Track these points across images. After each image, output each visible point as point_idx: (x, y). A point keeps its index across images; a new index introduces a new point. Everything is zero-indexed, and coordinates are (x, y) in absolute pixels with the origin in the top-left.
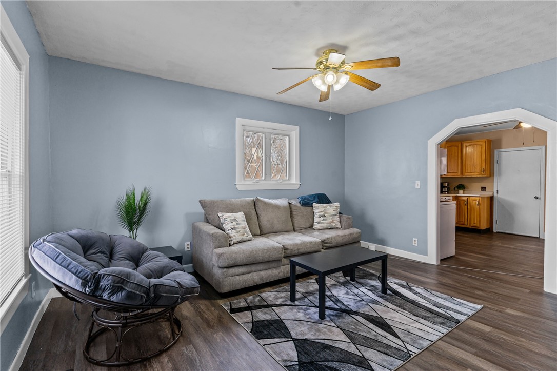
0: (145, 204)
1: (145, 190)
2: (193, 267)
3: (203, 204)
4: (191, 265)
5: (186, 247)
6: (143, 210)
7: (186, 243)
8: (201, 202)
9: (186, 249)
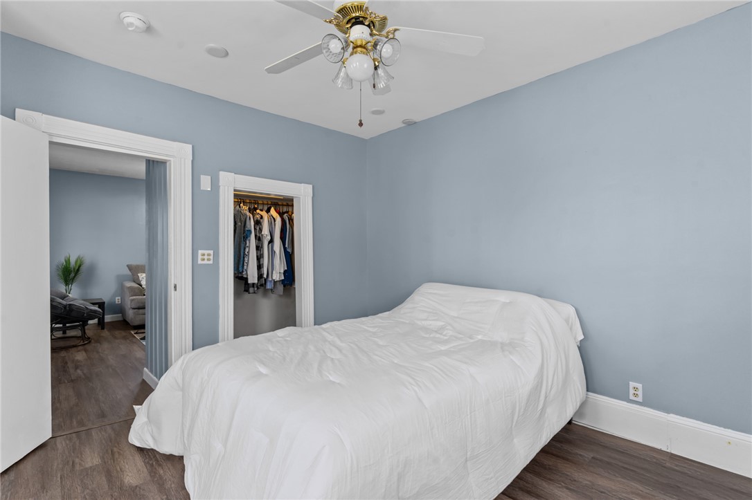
0: (79, 267)
1: (79, 257)
2: (123, 316)
3: (130, 267)
4: (121, 315)
5: (117, 301)
6: (77, 271)
7: (117, 298)
8: (127, 266)
9: (117, 303)
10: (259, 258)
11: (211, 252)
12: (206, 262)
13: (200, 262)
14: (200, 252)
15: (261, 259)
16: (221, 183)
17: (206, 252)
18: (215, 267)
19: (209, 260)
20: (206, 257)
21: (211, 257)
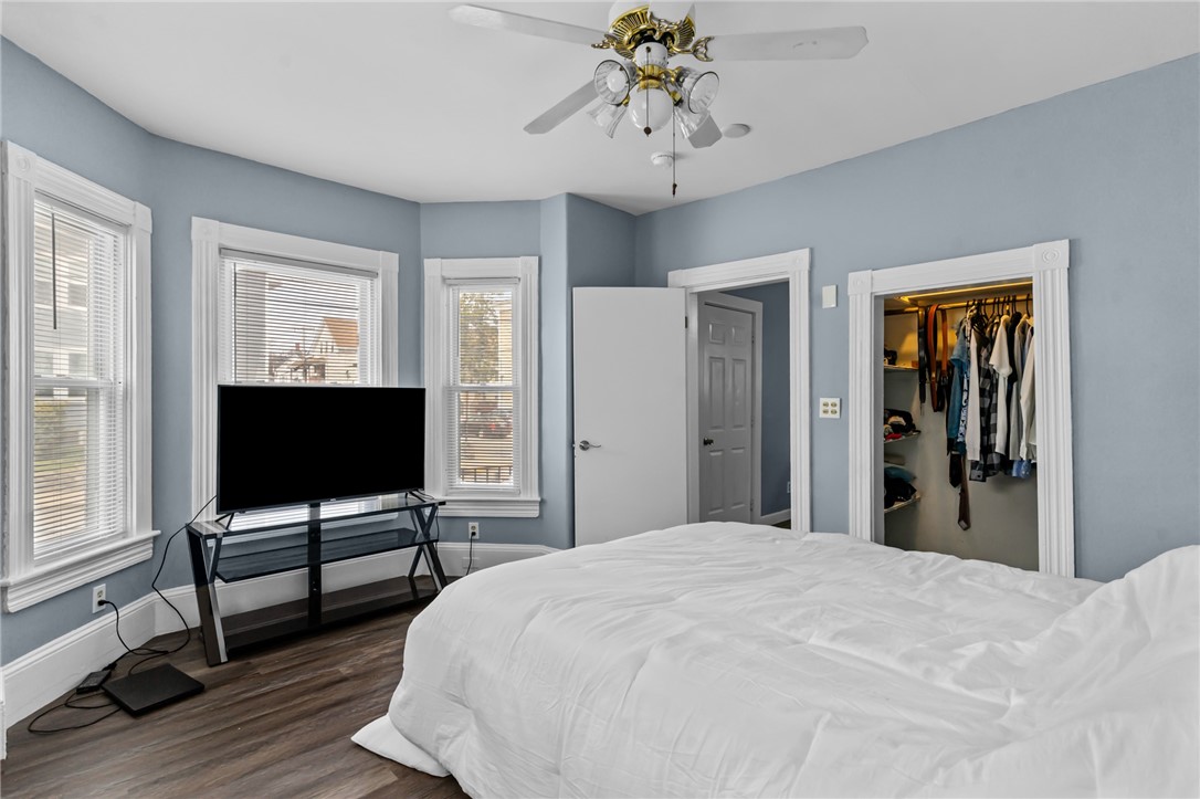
10: (987, 413)
11: (837, 401)
12: (830, 415)
13: (822, 415)
14: (822, 400)
15: (993, 415)
16: (850, 291)
17: (830, 401)
18: (842, 424)
19: (834, 412)
20: (830, 408)
21: (837, 409)
